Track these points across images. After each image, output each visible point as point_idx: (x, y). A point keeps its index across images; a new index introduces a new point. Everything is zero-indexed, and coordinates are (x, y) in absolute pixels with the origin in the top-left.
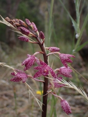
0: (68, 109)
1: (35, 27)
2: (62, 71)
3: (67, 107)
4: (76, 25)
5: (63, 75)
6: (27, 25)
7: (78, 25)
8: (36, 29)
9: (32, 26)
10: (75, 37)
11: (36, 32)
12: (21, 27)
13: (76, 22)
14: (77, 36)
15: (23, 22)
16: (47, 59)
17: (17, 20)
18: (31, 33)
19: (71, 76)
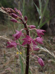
0: (43, 64)
1: (21, 13)
2: (38, 40)
3: (42, 62)
4: (39, 11)
5: (38, 42)
6: (16, 12)
7: (41, 10)
8: (21, 14)
9: (18, 12)
10: (39, 18)
11: (21, 16)
12: (12, 13)
13: (39, 9)
14: (40, 17)
15: (13, 10)
16: (29, 33)
17: (9, 8)
18: (18, 17)
19: (43, 43)
